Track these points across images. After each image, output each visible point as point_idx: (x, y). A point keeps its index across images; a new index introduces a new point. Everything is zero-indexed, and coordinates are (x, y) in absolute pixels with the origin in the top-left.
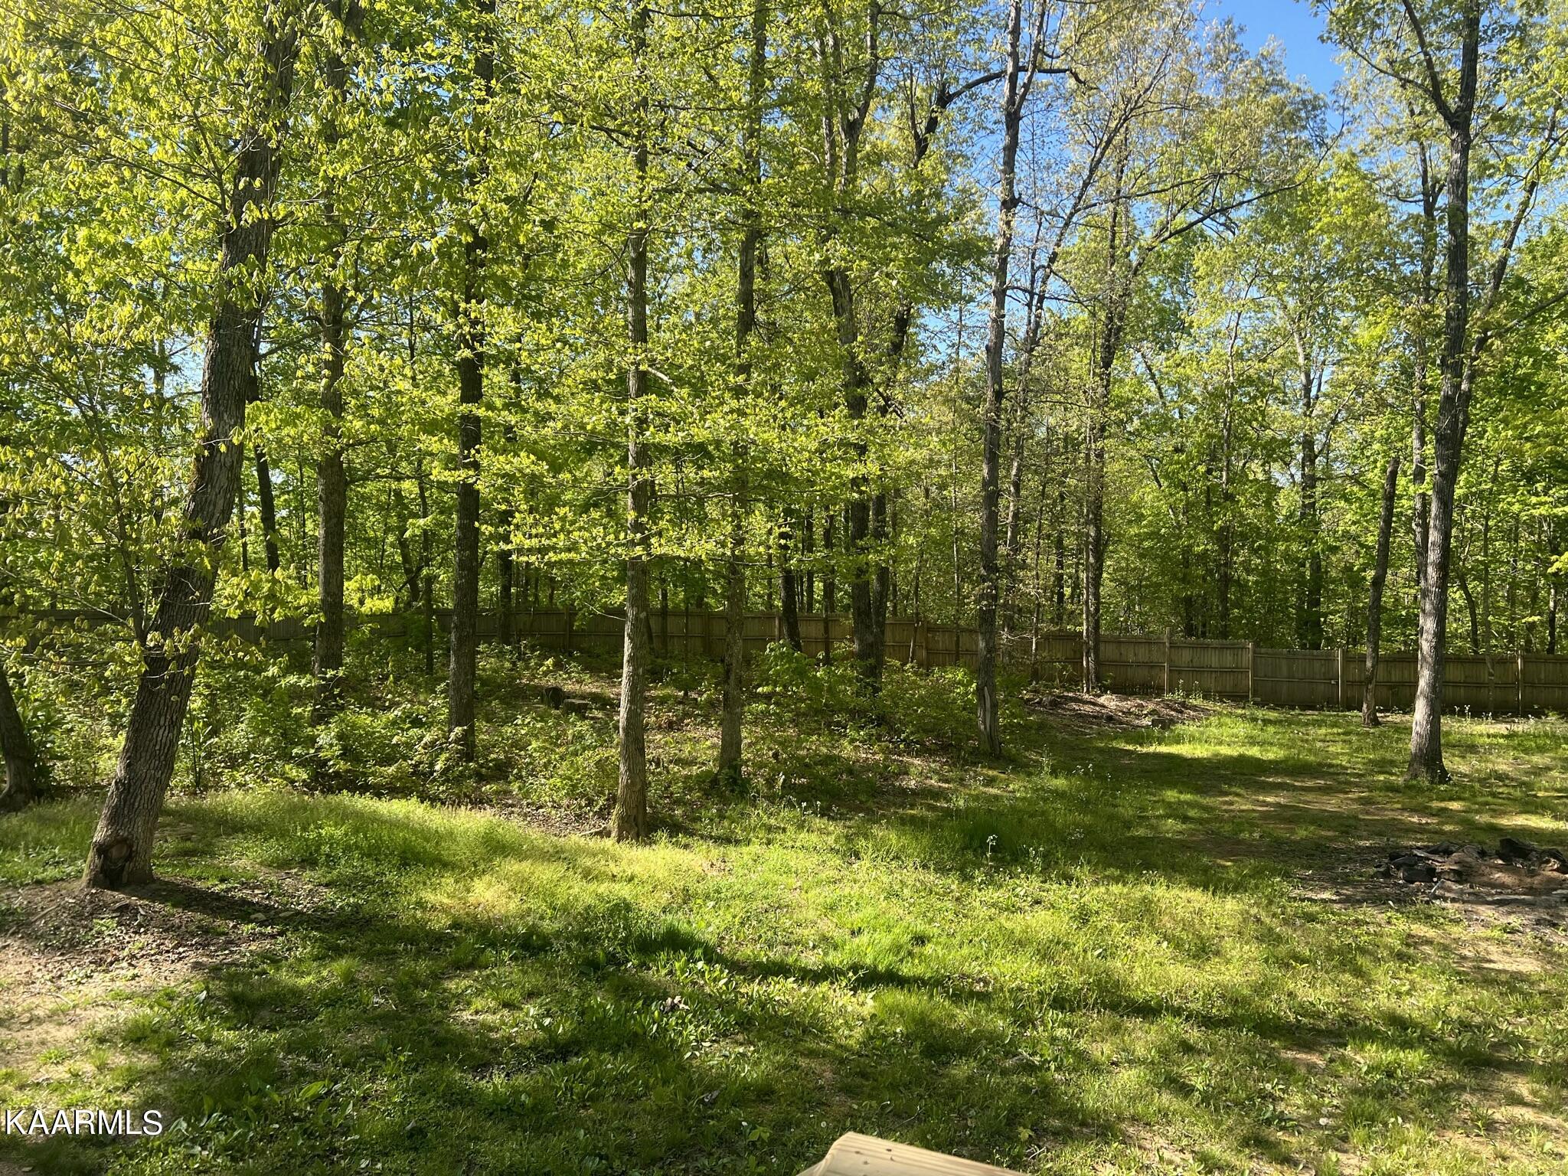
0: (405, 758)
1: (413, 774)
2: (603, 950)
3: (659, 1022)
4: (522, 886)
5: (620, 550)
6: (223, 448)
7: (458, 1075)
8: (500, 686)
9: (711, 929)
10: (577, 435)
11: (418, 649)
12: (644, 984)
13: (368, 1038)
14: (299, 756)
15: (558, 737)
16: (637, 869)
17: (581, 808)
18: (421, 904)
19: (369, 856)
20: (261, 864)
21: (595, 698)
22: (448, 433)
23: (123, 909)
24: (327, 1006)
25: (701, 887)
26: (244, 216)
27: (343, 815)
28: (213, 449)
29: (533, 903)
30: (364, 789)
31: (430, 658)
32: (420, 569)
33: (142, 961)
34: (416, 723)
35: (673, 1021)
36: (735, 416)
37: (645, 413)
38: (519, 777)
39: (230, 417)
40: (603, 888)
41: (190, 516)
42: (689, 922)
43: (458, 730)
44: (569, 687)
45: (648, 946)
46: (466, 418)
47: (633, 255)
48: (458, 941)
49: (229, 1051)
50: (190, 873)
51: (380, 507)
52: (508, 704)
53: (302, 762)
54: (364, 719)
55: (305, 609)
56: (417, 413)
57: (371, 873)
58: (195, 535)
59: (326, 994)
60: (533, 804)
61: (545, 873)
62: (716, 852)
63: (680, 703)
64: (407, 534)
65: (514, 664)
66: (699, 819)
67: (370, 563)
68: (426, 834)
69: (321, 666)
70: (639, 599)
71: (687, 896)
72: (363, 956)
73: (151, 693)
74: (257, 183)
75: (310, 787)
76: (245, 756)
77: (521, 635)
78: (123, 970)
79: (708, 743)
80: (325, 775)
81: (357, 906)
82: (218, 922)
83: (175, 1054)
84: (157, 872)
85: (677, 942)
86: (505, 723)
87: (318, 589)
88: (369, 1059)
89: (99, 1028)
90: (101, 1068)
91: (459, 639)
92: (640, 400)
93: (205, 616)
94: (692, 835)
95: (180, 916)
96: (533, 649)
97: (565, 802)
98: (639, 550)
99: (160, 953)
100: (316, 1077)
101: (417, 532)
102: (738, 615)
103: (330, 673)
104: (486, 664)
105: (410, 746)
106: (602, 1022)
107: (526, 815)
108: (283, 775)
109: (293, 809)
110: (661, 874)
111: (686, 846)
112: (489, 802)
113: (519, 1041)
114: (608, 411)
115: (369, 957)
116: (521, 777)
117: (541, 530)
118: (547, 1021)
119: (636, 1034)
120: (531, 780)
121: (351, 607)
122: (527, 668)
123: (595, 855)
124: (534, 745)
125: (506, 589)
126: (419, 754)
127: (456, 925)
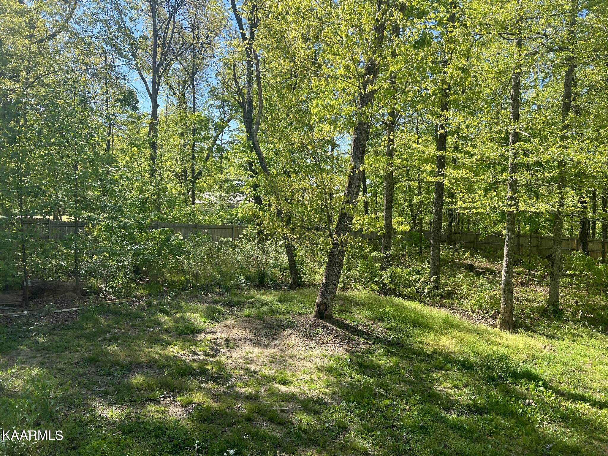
0: (414, 286)
1: (417, 292)
2: (497, 373)
3: (523, 408)
4: (460, 341)
5: (504, 208)
6: (357, 172)
7: (438, 410)
8: (448, 262)
9: (546, 374)
10: (486, 161)
11: (416, 245)
12: (515, 391)
13: (404, 388)
14: (376, 281)
15: (473, 284)
16: (509, 342)
17: (484, 314)
18: (421, 342)
19: (402, 321)
20: (365, 318)
21: (488, 269)
22: (432, 163)
23: (324, 326)
24: (390, 373)
25: (540, 355)
26: (367, 89)
27: (393, 305)
28: (354, 172)
29: (465, 349)
30: (399, 296)
31: (421, 249)
32: (417, 215)
33: (330, 345)
34: (418, 273)
35: (529, 410)
36: (561, 149)
37: (518, 150)
38: (457, 298)
39: (360, 161)
40: (495, 348)
41: (346, 196)
42: (535, 369)
43: (434, 277)
44: (476, 264)
45: (517, 376)
46: (440, 157)
47: (513, 84)
48: (436, 359)
49: (358, 382)
50: (344, 317)
51: (404, 192)
52: (451, 269)
53: (378, 284)
54: (399, 270)
55: (379, 229)
56: (420, 156)
57: (403, 327)
58: (348, 202)
59: (389, 368)
60: (463, 310)
61: (470, 338)
62: (547, 341)
63: (527, 275)
64: (414, 202)
65: (453, 253)
66: (539, 326)
67: (399, 213)
68: (423, 316)
69: (384, 249)
70: (511, 229)
71: (534, 358)
72: (401, 357)
73: (333, 255)
74: (371, 77)
75: (380, 292)
76: (359, 279)
77: (456, 242)
78: (324, 347)
79: (542, 293)
80: (385, 289)
81: (398, 338)
82: (353, 336)
83: (341, 379)
84: (334, 315)
85: (529, 376)
86: (450, 276)
87: (383, 222)
88: (405, 396)
89: (318, 365)
90: (319, 378)
91: (434, 242)
92: (515, 144)
93: (350, 230)
94: (535, 332)
95: (341, 332)
96: (461, 248)
97: (477, 311)
98: (513, 208)
99: (335, 343)
100: (387, 398)
101: (418, 201)
102: (558, 239)
103: (388, 252)
104: (443, 253)
105: (415, 282)
106: (497, 403)
107: (460, 314)
108: (371, 287)
109: (375, 300)
110: (521, 347)
111: (533, 337)
112: (446, 307)
113: (461, 402)
114: (501, 150)
115: (403, 358)
116: (458, 298)
117: (470, 200)
118: (473, 397)
119: (512, 412)
120: (462, 300)
121: (394, 229)
122: (459, 255)
123: (491, 334)
124: (465, 286)
125: (450, 224)
126: (419, 285)
127: (435, 352)
